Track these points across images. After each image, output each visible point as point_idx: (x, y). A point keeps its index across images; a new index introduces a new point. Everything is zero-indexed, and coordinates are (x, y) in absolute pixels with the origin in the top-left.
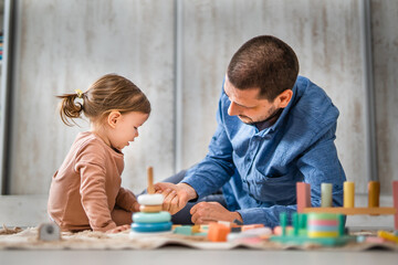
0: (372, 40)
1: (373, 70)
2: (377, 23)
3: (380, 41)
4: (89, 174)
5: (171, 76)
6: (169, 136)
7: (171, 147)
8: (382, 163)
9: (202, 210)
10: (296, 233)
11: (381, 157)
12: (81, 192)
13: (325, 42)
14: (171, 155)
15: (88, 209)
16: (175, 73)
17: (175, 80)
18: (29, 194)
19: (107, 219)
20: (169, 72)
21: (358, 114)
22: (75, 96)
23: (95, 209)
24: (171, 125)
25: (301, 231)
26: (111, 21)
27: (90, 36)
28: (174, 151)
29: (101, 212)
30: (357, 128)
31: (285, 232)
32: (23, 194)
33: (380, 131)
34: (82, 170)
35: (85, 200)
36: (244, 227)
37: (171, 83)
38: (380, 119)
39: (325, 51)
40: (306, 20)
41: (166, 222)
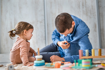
0: (99, 6)
1: (99, 14)
2: (100, 1)
3: (101, 6)
4: (23, 49)
5: (44, 18)
6: (44, 35)
7: (45, 38)
8: (102, 40)
9: (54, 57)
10: (79, 65)
11: (102, 38)
12: (20, 54)
13: (86, 7)
14: (45, 40)
15: (22, 59)
16: (45, 17)
17: (45, 20)
18: (5, 53)
19: (27, 62)
20: (43, 17)
21: (95, 27)
22: (13, 31)
23: (24, 59)
24: (44, 32)
25: (80, 64)
26: (26, 3)
27: (20, 8)
28: (45, 39)
29: (26, 60)
30: (95, 31)
31: (76, 65)
32: (4, 53)
33: (102, 31)
34: (20, 49)
35: (22, 56)
36: (65, 63)
37: (44, 20)
38: (102, 28)
39: (86, 10)
40: (80, 1)
41: (43, 63)
